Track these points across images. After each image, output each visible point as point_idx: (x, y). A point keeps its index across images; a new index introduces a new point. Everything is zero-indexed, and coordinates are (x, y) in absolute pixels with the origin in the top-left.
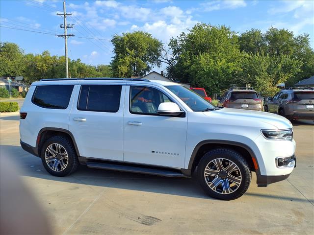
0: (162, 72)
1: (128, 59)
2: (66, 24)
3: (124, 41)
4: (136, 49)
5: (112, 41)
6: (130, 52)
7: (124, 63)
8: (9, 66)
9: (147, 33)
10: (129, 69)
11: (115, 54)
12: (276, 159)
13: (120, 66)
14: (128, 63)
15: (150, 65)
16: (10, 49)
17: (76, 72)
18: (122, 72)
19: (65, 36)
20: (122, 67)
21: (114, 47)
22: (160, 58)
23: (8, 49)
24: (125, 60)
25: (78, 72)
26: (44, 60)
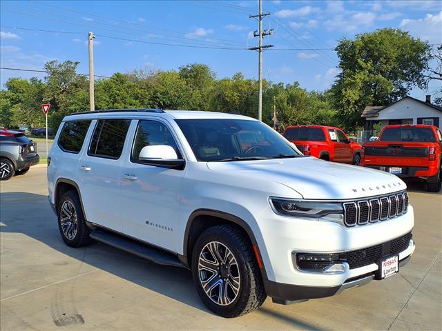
0: (428, 97)
1: (360, 77)
2: (261, 30)
3: (355, 47)
4: (376, 60)
5: (336, 49)
6: (364, 65)
7: (352, 85)
8: (194, 98)
9: (399, 31)
10: (362, 95)
11: (341, 71)
12: (293, 253)
13: (346, 90)
14: (361, 84)
15: (405, 85)
16: (198, 73)
17: (286, 103)
18: (348, 100)
19: (259, 48)
20: (349, 91)
21: (340, 60)
22: (424, 72)
23: (195, 73)
24: (354, 79)
25: (288, 103)
26: (236, 87)
